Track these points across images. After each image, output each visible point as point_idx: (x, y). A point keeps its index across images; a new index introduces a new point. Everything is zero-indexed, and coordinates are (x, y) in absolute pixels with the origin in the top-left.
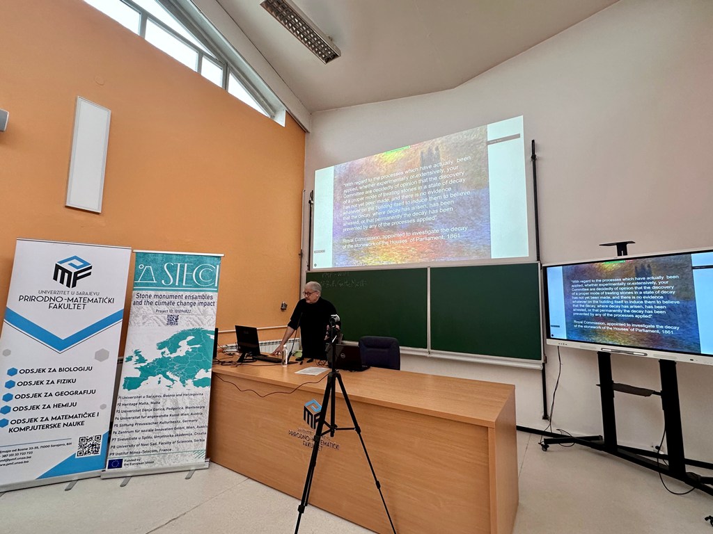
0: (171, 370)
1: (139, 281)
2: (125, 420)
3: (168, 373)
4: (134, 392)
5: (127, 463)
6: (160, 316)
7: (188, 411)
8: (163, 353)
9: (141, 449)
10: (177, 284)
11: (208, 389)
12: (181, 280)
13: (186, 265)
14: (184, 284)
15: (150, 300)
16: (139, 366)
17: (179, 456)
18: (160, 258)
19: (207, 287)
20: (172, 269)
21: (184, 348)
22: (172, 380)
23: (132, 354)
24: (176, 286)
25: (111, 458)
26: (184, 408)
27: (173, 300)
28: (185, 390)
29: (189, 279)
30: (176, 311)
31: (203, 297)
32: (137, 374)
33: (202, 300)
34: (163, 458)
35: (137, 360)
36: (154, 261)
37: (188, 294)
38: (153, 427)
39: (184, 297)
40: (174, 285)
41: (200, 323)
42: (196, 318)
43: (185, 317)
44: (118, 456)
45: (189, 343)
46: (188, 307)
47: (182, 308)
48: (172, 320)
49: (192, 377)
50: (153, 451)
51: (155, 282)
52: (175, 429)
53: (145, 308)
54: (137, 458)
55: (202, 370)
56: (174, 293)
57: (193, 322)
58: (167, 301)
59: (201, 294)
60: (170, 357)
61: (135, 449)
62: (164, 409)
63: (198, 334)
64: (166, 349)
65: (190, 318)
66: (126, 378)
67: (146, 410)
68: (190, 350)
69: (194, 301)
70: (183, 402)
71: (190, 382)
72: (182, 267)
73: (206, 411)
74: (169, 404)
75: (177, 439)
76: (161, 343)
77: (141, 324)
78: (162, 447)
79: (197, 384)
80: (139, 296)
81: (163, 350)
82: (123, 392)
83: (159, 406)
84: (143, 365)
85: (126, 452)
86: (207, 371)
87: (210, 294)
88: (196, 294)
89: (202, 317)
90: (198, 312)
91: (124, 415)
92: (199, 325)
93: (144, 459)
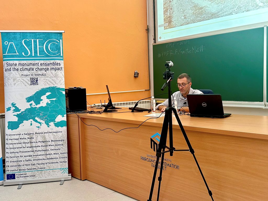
0: (38, 116)
1: (6, 54)
2: (13, 149)
3: (36, 118)
4: (15, 131)
5: (18, 176)
6: (25, 79)
7: (53, 143)
8: (31, 105)
9: (26, 167)
10: (33, 55)
11: (65, 128)
12: (36, 52)
13: (38, 40)
14: (38, 55)
15: (16, 67)
16: (16, 113)
17: (51, 172)
18: (18, 36)
19: (55, 57)
20: (28, 44)
21: (45, 101)
22: (40, 123)
23: (10, 106)
24: (33, 57)
25: (7, 173)
26: (50, 141)
27: (32, 67)
28: (49, 129)
29: (42, 51)
30: (36, 75)
31: (54, 64)
32: (16, 119)
33: (53, 67)
34: (41, 173)
35: (14, 110)
36: (15, 38)
37: (42, 62)
38: (31, 154)
39: (39, 64)
40: (31, 56)
41: (54, 83)
42: (50, 80)
43: (42, 79)
44: (12, 172)
45: (48, 97)
46: (43, 72)
47: (40, 72)
48: (34, 82)
49: (53, 120)
50: (33, 169)
51: (17, 54)
52: (46, 155)
53: (14, 73)
54: (24, 173)
55: (60, 115)
56: (32, 62)
57: (49, 83)
58: (28, 67)
59: (52, 61)
60: (36, 108)
61: (22, 168)
62: (37, 142)
63: (54, 91)
64: (32, 102)
65: (46, 80)
66: (9, 122)
67: (25, 143)
68: (49, 102)
69: (47, 67)
70: (49, 137)
71: (52, 124)
72: (35, 42)
73: (66, 143)
74: (40, 138)
75: (48, 161)
76: (29, 98)
77: (13, 85)
78: (39, 166)
79: (57, 125)
80: (8, 65)
81: (31, 103)
82: (8, 131)
83: (33, 140)
84: (18, 113)
85: (16, 169)
86: (63, 116)
87: (58, 62)
88: (48, 62)
89: (55, 79)
90: (52, 75)
91: (11, 146)
92: (54, 85)
93: (29, 174)
